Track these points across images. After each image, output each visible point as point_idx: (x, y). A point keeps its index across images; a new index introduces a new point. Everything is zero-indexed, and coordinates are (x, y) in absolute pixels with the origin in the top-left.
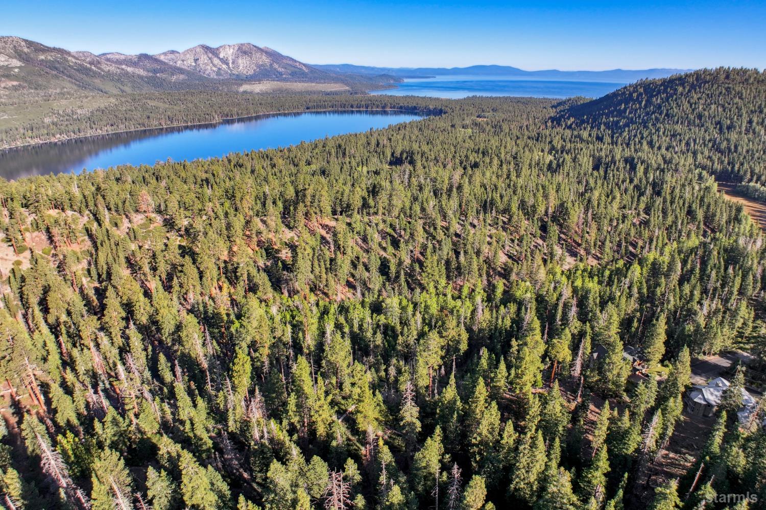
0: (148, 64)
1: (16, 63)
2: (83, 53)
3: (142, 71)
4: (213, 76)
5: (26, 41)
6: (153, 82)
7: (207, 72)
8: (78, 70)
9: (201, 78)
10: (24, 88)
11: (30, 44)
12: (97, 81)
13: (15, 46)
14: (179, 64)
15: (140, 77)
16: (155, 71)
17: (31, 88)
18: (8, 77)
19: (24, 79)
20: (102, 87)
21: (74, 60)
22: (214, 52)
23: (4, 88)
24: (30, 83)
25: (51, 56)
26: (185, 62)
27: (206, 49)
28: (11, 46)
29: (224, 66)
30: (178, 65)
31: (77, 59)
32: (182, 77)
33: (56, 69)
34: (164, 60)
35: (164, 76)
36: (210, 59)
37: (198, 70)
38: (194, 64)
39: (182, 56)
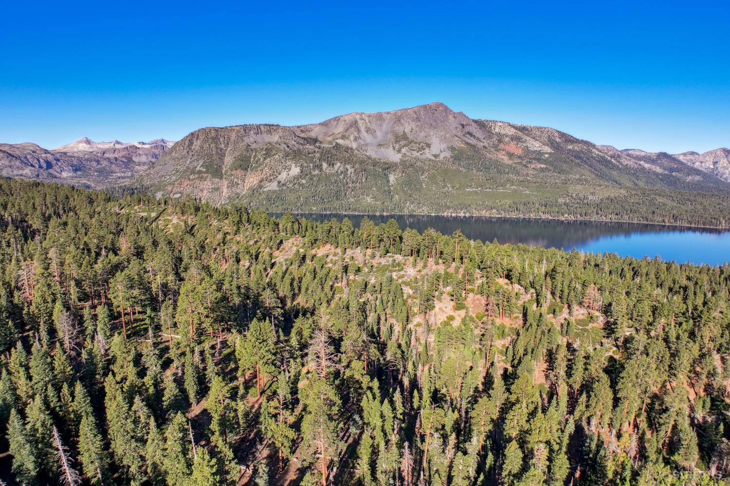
0: (665, 162)
1: (547, 149)
3: (658, 168)
5: (559, 132)
6: (668, 180)
7: (724, 176)
8: (599, 161)
9: (717, 182)
10: (549, 171)
11: (562, 135)
12: (614, 174)
13: (549, 136)
14: (697, 165)
15: (657, 174)
16: (671, 170)
17: (555, 172)
18: (539, 160)
19: (551, 163)
20: (617, 179)
21: (597, 152)
23: (533, 168)
24: (556, 167)
25: (578, 147)
26: (703, 164)
28: (546, 135)
30: (695, 166)
31: (601, 152)
32: (697, 178)
33: (580, 158)
34: (682, 160)
35: (679, 175)
37: (715, 173)
38: (712, 167)
39: (701, 159)
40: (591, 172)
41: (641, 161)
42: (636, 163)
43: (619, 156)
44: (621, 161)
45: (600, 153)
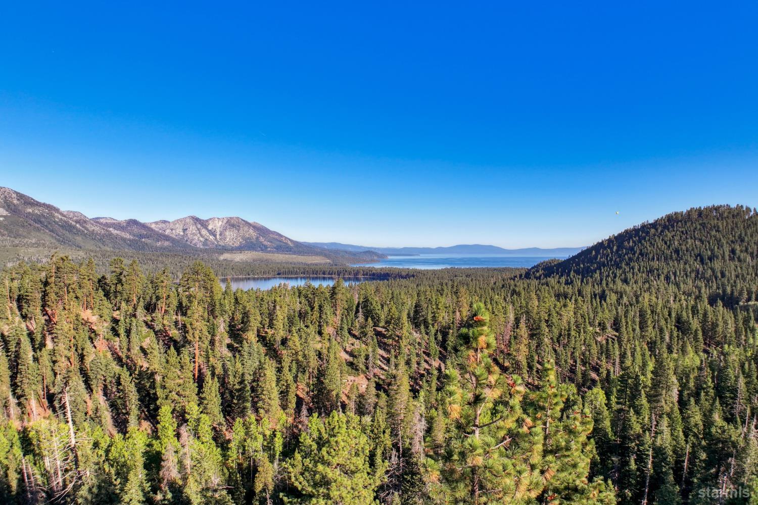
0: (135, 229)
1: (3, 212)
2: (74, 213)
3: (128, 235)
4: (200, 246)
5: (17, 193)
6: (135, 245)
7: (194, 242)
8: (62, 226)
9: (186, 246)
11: (20, 196)
12: (79, 239)
13: (6, 197)
14: (168, 232)
15: (124, 240)
16: (141, 236)
17: (10, 237)
20: (82, 244)
21: (60, 217)
22: (204, 224)
24: (10, 232)
25: (39, 210)
26: (174, 231)
27: (196, 220)
28: (3, 196)
29: (212, 237)
30: (166, 233)
31: (64, 216)
32: (167, 244)
33: (41, 222)
34: (154, 228)
35: (148, 241)
36: (198, 229)
37: (185, 239)
38: (182, 233)
39: (172, 226)
40: (53, 237)
41: (110, 227)
42: (103, 229)
43: (85, 222)
44: (87, 226)
45: (63, 218)
